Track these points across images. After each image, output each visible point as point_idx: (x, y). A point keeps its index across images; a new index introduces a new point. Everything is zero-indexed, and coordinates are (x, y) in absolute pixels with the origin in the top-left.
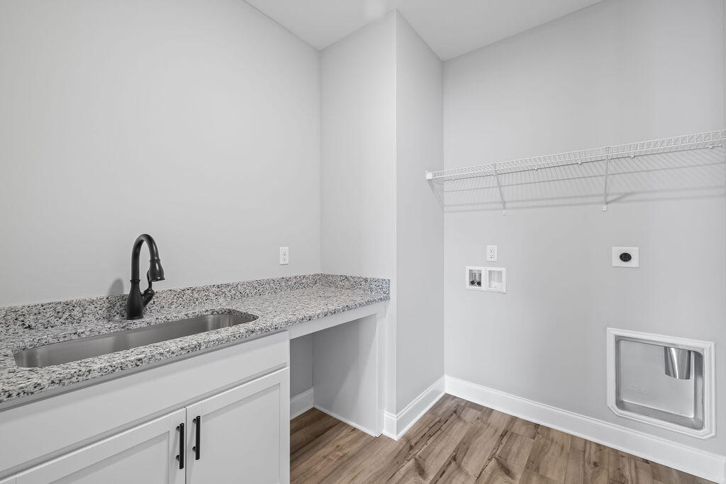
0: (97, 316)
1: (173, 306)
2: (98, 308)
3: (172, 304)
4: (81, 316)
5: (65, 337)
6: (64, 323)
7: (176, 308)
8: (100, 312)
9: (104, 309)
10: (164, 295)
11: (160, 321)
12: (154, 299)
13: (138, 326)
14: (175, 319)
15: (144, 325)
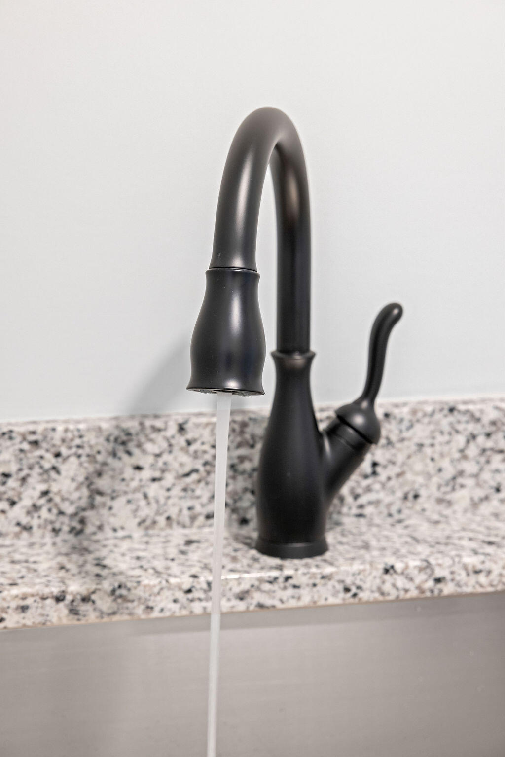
0: (146, 511)
1: (462, 497)
2: (146, 474)
3: (454, 482)
4: (84, 502)
5: (24, 609)
6: (28, 528)
7: (475, 505)
8: (153, 490)
9: (169, 479)
10: (420, 432)
11: (401, 582)
12: (376, 453)
13: (306, 596)
14: (470, 585)
15: (329, 595)
